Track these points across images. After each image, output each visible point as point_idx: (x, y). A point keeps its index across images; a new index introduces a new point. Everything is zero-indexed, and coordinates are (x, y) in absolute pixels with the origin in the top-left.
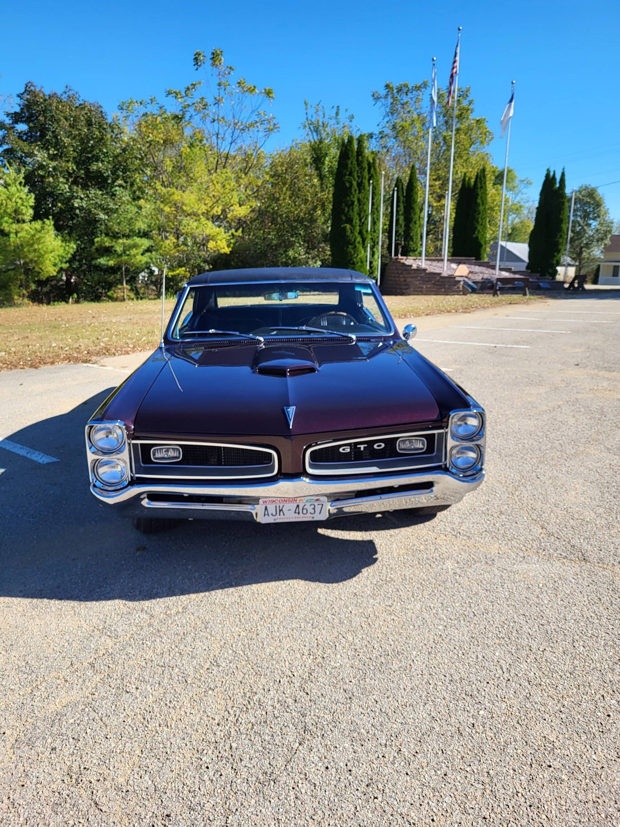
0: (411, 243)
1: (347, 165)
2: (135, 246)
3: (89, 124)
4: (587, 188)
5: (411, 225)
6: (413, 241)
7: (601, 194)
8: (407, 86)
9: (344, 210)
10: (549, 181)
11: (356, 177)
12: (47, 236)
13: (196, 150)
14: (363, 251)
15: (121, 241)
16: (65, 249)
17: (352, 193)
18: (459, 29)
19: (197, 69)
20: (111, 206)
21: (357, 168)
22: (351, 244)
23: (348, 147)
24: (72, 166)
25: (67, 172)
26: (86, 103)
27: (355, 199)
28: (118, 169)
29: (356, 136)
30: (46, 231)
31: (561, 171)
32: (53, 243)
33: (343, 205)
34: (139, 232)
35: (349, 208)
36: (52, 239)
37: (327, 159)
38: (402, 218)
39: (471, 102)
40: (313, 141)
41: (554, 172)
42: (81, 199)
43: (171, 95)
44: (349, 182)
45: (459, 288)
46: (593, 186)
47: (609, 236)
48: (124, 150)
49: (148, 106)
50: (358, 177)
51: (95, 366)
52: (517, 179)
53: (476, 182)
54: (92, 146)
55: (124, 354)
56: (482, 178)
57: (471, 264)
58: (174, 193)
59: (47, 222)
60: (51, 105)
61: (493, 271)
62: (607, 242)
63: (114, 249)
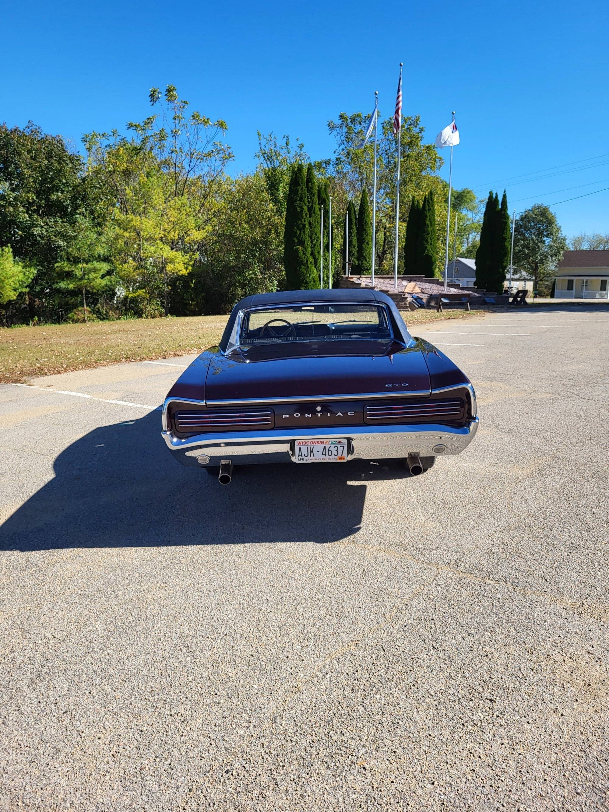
0: (364, 262)
1: (298, 191)
2: (95, 270)
3: (49, 157)
4: (539, 207)
5: (364, 246)
6: (366, 260)
7: (553, 213)
8: (360, 117)
9: (296, 233)
10: (492, 203)
11: (306, 202)
12: (6, 262)
13: (154, 179)
14: (315, 271)
15: (80, 265)
16: (24, 274)
17: (302, 218)
18: (401, 65)
19: (153, 105)
20: (70, 233)
21: (307, 194)
22: (303, 265)
23: (298, 175)
24: (32, 196)
25: (28, 201)
26: (49, 137)
27: (307, 223)
28: (77, 198)
29: (305, 163)
30: (5, 258)
31: (503, 193)
32: (13, 269)
33: (295, 228)
34: (99, 256)
35: (300, 231)
36: (11, 266)
37: (281, 185)
38: (355, 239)
39: (421, 130)
40: (267, 169)
41: (496, 194)
42: (42, 227)
43: (132, 128)
44: (300, 207)
45: (405, 304)
46: (545, 205)
47: (562, 252)
48: (84, 180)
49: (110, 138)
50: (308, 201)
51: (23, 385)
52: (476, 200)
53: (424, 205)
54: (52, 177)
55: (56, 374)
56: (430, 201)
57: (422, 282)
58: (132, 220)
59: (6, 249)
60: (12, 139)
61: (442, 288)
62: (561, 257)
63: (74, 273)
